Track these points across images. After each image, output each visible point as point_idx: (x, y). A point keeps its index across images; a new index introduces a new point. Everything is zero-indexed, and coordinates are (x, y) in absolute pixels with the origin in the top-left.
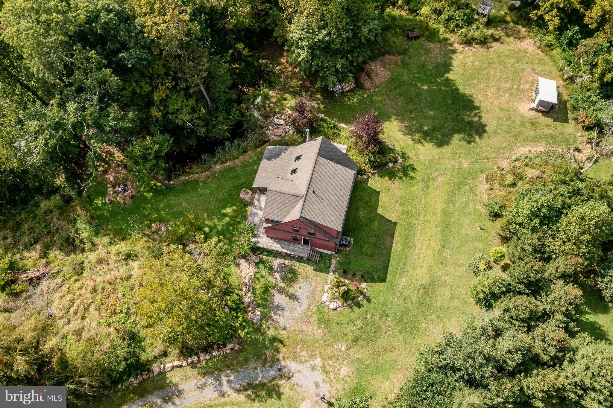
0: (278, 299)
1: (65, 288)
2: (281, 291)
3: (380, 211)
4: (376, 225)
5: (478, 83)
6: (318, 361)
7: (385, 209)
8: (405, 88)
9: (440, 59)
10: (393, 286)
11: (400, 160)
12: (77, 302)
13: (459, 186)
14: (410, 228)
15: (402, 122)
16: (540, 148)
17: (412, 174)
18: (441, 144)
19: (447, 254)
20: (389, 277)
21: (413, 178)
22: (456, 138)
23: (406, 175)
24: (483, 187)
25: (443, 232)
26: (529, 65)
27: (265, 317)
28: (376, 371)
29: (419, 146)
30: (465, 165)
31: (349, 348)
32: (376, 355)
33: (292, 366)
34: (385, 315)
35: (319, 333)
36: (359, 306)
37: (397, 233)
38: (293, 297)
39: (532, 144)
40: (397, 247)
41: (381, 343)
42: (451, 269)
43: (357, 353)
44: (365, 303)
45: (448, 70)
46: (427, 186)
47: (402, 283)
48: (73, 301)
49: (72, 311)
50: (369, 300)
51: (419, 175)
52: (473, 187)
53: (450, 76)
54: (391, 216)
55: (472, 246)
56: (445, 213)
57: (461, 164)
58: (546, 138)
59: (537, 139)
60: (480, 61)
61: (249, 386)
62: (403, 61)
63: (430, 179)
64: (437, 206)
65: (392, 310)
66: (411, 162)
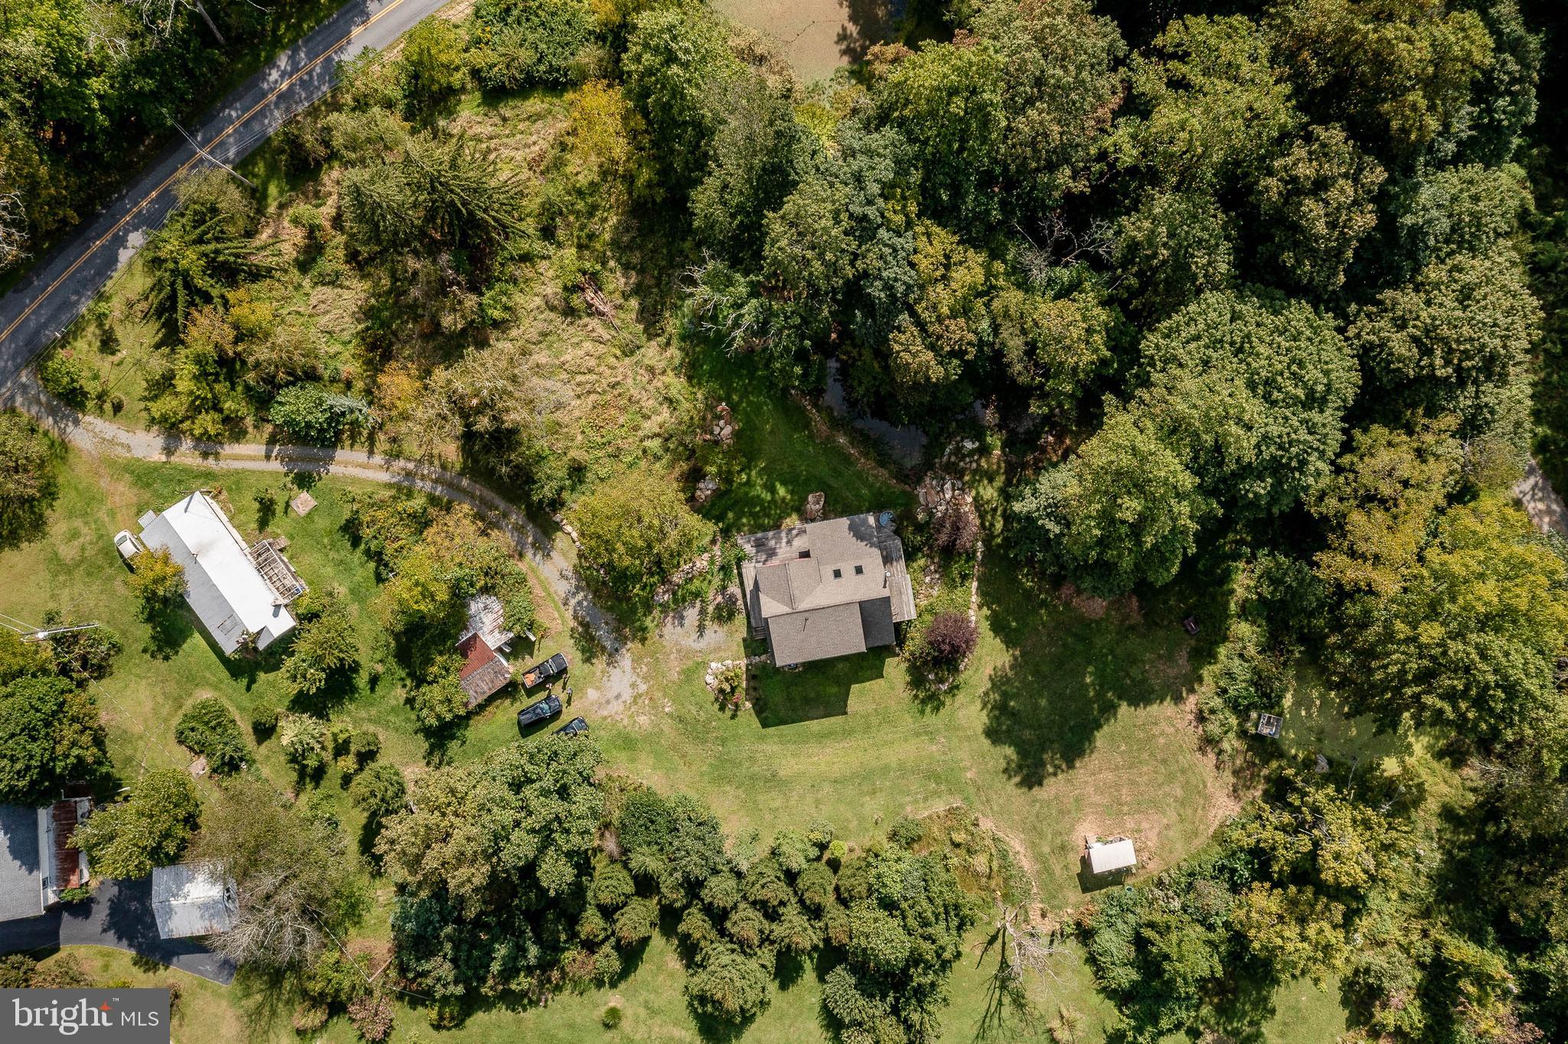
0: (692, 614)
1: (602, 349)
2: (703, 612)
3: (855, 688)
4: (834, 690)
5: (1122, 753)
6: (643, 687)
7: (861, 693)
8: (1080, 647)
9: (1156, 683)
10: (762, 738)
11: (944, 687)
12: (592, 377)
13: (933, 776)
14: (848, 733)
15: (1012, 667)
16: (1026, 864)
17: (928, 709)
18: (993, 734)
19: (827, 788)
20: (771, 730)
21: (922, 712)
22: (1009, 751)
23: (923, 702)
24: (940, 806)
25: (856, 775)
26: (1174, 817)
27: (664, 607)
28: (657, 755)
29: (979, 705)
30: (969, 775)
31: (670, 715)
32: (674, 747)
33: (626, 660)
34: (724, 742)
35: (674, 676)
36: (722, 708)
37: (833, 719)
38: (701, 629)
39: (1029, 853)
40: (814, 725)
41: (690, 749)
42: (810, 799)
43: (667, 725)
44: (728, 713)
45: (1134, 702)
46: (917, 735)
47: (772, 746)
48: (590, 371)
49: (579, 378)
50: (733, 717)
51: (931, 719)
52: (937, 794)
53: (1124, 709)
54: (852, 703)
55: (849, 815)
56: (885, 770)
57: (966, 769)
58: (1047, 870)
59: (1039, 858)
60: (1167, 745)
61: (586, 626)
62: (1132, 628)
63: (931, 734)
64: (892, 756)
65: (732, 747)
66: (948, 701)
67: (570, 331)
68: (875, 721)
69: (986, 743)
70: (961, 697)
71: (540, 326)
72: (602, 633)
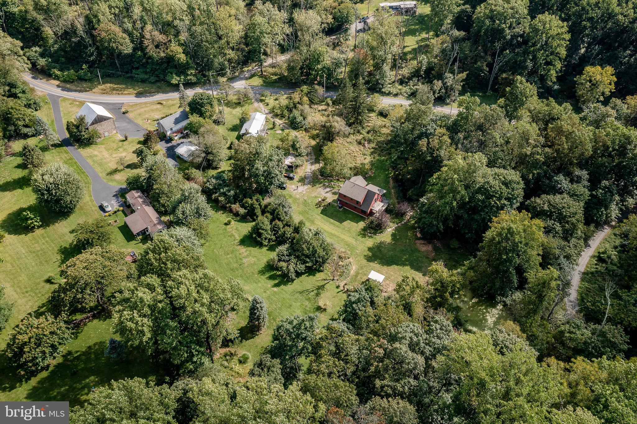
0: (328, 189)
2: (331, 190)
3: (349, 221)
6: (304, 192)
9: (421, 269)
10: (318, 215)
11: (369, 235)
13: (348, 245)
14: (338, 227)
15: (388, 243)
16: (352, 272)
17: (361, 236)
18: (370, 249)
20: (322, 215)
21: (359, 235)
22: (370, 254)
23: (361, 234)
25: (331, 233)
29: (373, 243)
31: (304, 199)
33: (306, 187)
34: (310, 209)
35: (313, 195)
36: (316, 205)
37: (337, 222)
38: (327, 192)
39: (355, 271)
40: (332, 221)
43: (302, 200)
45: (412, 268)
46: (353, 238)
47: (319, 217)
50: (316, 207)
51: (359, 238)
52: (346, 248)
53: (408, 267)
54: (345, 223)
57: (357, 250)
58: (356, 276)
59: (357, 272)
61: (305, 177)
62: (428, 258)
63: (356, 240)
64: (342, 236)
65: (310, 211)
66: (367, 238)
67: (356, 146)
68: (346, 229)
69: (367, 249)
70: (371, 240)
71: (351, 141)
72: (306, 181)
